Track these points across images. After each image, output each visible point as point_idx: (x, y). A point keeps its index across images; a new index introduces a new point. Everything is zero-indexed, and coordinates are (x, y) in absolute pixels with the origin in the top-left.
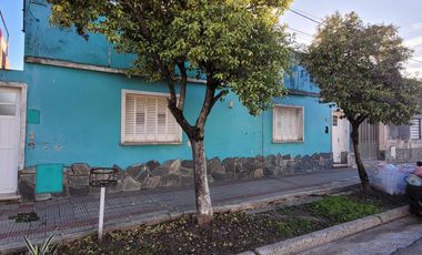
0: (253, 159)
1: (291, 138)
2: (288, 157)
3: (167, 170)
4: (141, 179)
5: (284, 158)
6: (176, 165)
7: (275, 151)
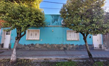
0: (60, 45)
1: (75, 39)
2: (73, 45)
3: (35, 46)
4: (30, 47)
5: (71, 45)
6: (38, 45)
7: (68, 43)
